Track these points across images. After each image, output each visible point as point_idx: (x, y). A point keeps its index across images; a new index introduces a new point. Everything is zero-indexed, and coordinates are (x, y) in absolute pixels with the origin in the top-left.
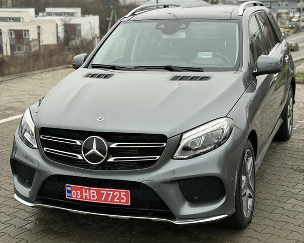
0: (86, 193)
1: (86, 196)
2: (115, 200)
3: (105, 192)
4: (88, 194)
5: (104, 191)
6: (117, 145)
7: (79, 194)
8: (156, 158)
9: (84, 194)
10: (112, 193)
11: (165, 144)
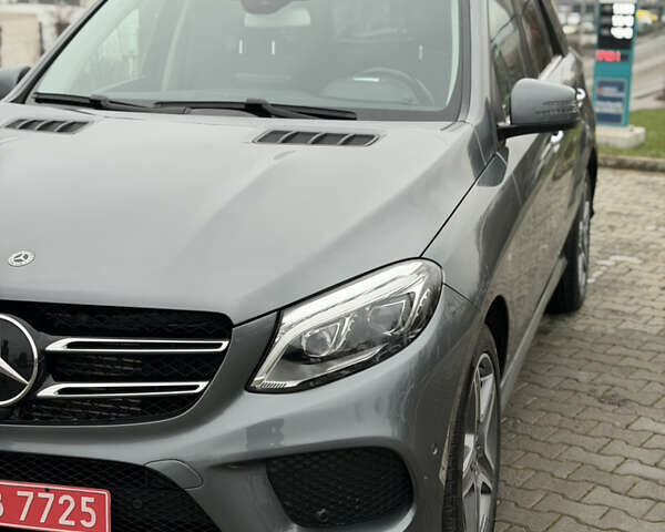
2: (62, 521)
3: (31, 495)
5: (26, 491)
6: (70, 345)
8: (196, 387)
10: (51, 496)
11: (225, 344)
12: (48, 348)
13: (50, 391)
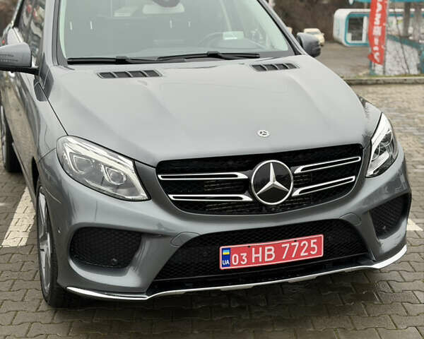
0: (257, 252)
1: (257, 258)
2: (302, 254)
3: (288, 245)
4: (260, 255)
5: (286, 244)
6: (303, 170)
7: (244, 258)
8: (352, 179)
9: (254, 256)
10: (297, 244)
11: (360, 157)
12: (295, 173)
13: (297, 193)
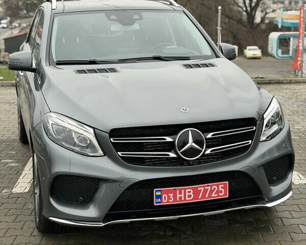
0: (180, 193)
1: (180, 198)
2: (213, 195)
3: (203, 188)
4: (183, 195)
6: (212, 135)
7: (171, 197)
8: (249, 142)
9: (178, 196)
10: (209, 188)
11: (255, 128)
12: (207, 137)
13: (208, 152)
